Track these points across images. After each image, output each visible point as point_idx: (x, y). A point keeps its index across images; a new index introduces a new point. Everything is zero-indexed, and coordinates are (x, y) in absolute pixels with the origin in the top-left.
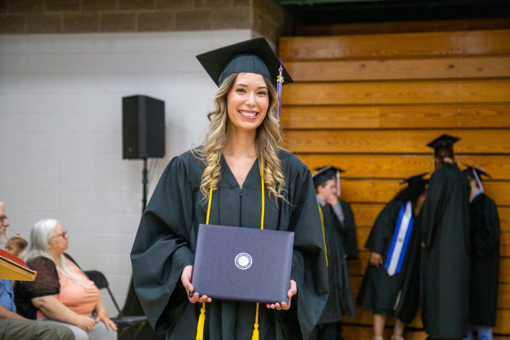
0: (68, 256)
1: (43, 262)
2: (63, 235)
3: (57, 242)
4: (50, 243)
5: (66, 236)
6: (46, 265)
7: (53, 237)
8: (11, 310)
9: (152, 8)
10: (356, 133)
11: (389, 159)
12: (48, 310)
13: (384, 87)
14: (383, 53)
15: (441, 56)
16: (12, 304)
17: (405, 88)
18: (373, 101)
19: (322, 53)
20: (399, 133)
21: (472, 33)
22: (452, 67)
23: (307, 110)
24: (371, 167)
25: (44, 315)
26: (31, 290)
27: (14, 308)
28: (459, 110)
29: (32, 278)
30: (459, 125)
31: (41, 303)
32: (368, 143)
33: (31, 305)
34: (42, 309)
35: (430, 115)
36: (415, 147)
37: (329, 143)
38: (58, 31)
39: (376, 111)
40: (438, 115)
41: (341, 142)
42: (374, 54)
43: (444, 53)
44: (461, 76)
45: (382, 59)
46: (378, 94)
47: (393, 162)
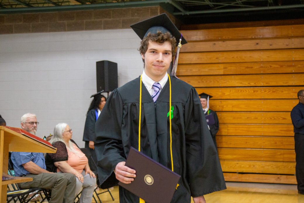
0: (72, 141)
1: (60, 144)
2: (70, 131)
3: (67, 135)
4: (63, 135)
5: (71, 131)
6: (61, 145)
7: (65, 132)
8: (44, 168)
9: (110, 18)
10: (212, 77)
11: (229, 89)
12: (62, 168)
13: (225, 54)
14: (224, 37)
15: (252, 39)
16: (44, 165)
17: (235, 55)
18: (220, 61)
19: (194, 38)
20: (233, 77)
21: (267, 27)
22: (257, 44)
23: (188, 66)
24: (220, 94)
25: (61, 171)
26: (54, 158)
27: (45, 167)
28: (262, 65)
29: (55, 151)
30: (262, 72)
31: (59, 164)
32: (218, 82)
33: (54, 165)
34: (59, 168)
35: (248, 68)
36: (241, 83)
37: (199, 82)
38: (65, 30)
39: (222, 66)
40: (252, 67)
41: (205, 82)
42: (220, 38)
43: (253, 37)
44: (262, 48)
45: (224, 40)
46: (222, 57)
47: (231, 91)
